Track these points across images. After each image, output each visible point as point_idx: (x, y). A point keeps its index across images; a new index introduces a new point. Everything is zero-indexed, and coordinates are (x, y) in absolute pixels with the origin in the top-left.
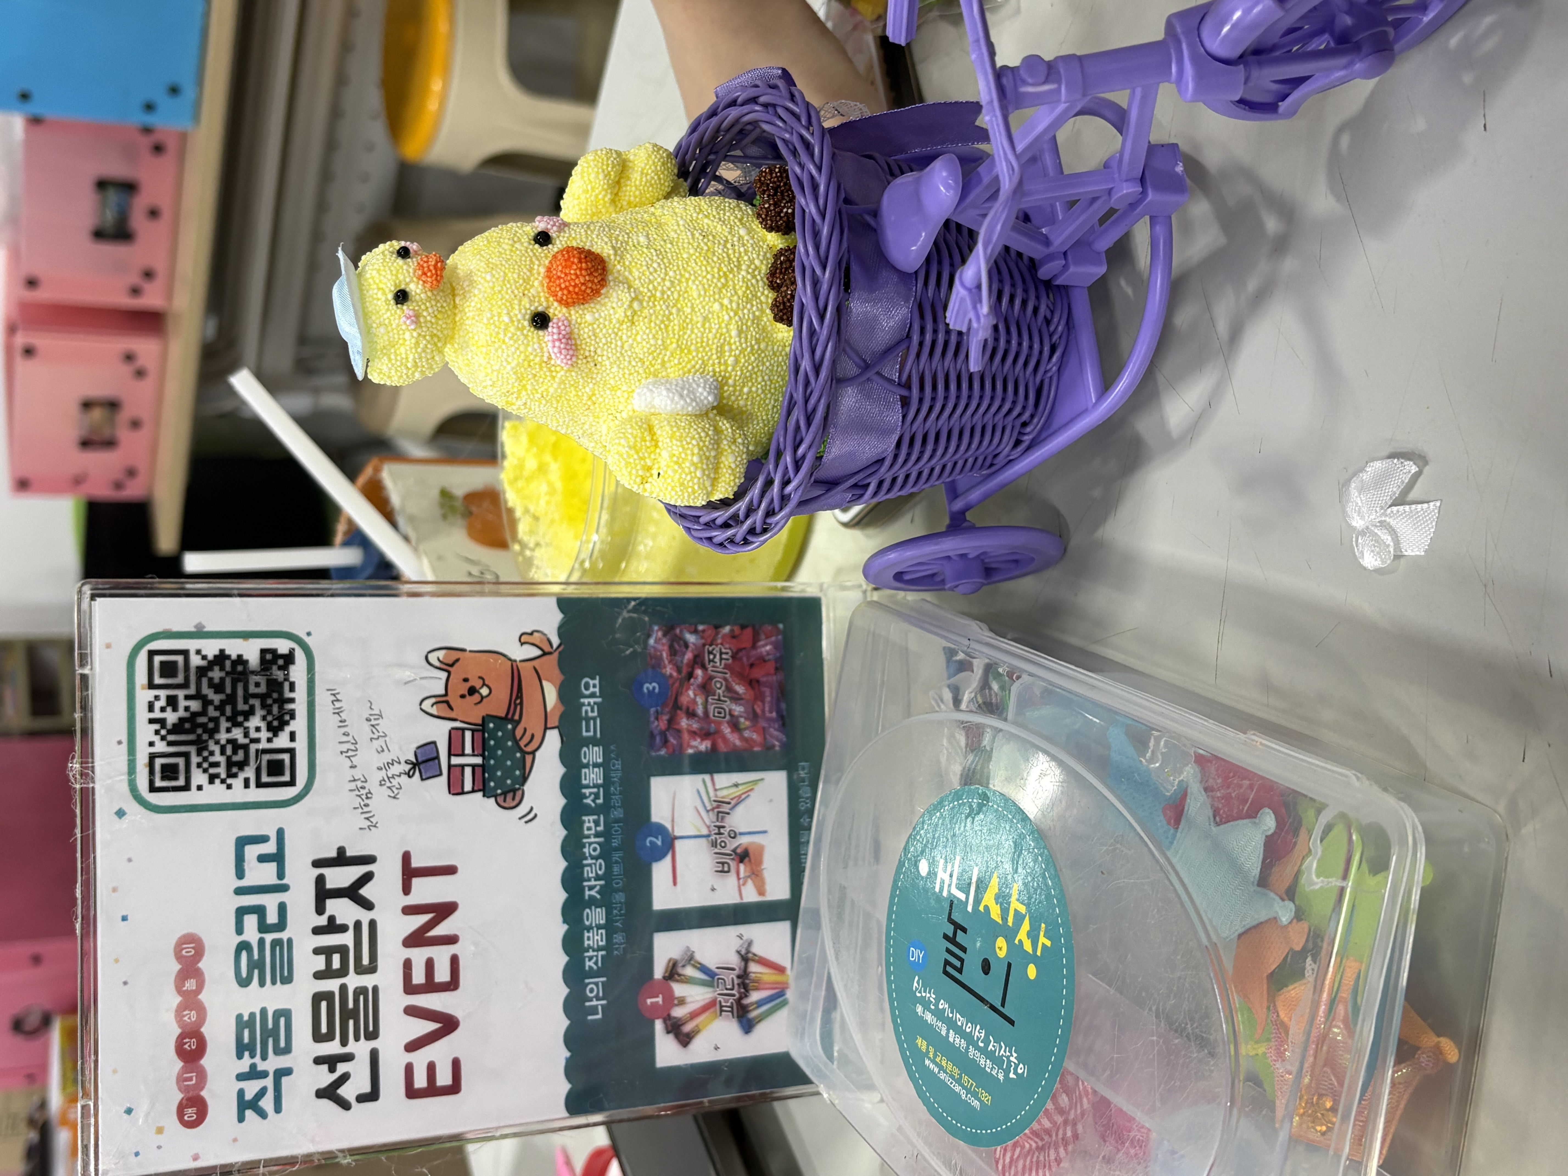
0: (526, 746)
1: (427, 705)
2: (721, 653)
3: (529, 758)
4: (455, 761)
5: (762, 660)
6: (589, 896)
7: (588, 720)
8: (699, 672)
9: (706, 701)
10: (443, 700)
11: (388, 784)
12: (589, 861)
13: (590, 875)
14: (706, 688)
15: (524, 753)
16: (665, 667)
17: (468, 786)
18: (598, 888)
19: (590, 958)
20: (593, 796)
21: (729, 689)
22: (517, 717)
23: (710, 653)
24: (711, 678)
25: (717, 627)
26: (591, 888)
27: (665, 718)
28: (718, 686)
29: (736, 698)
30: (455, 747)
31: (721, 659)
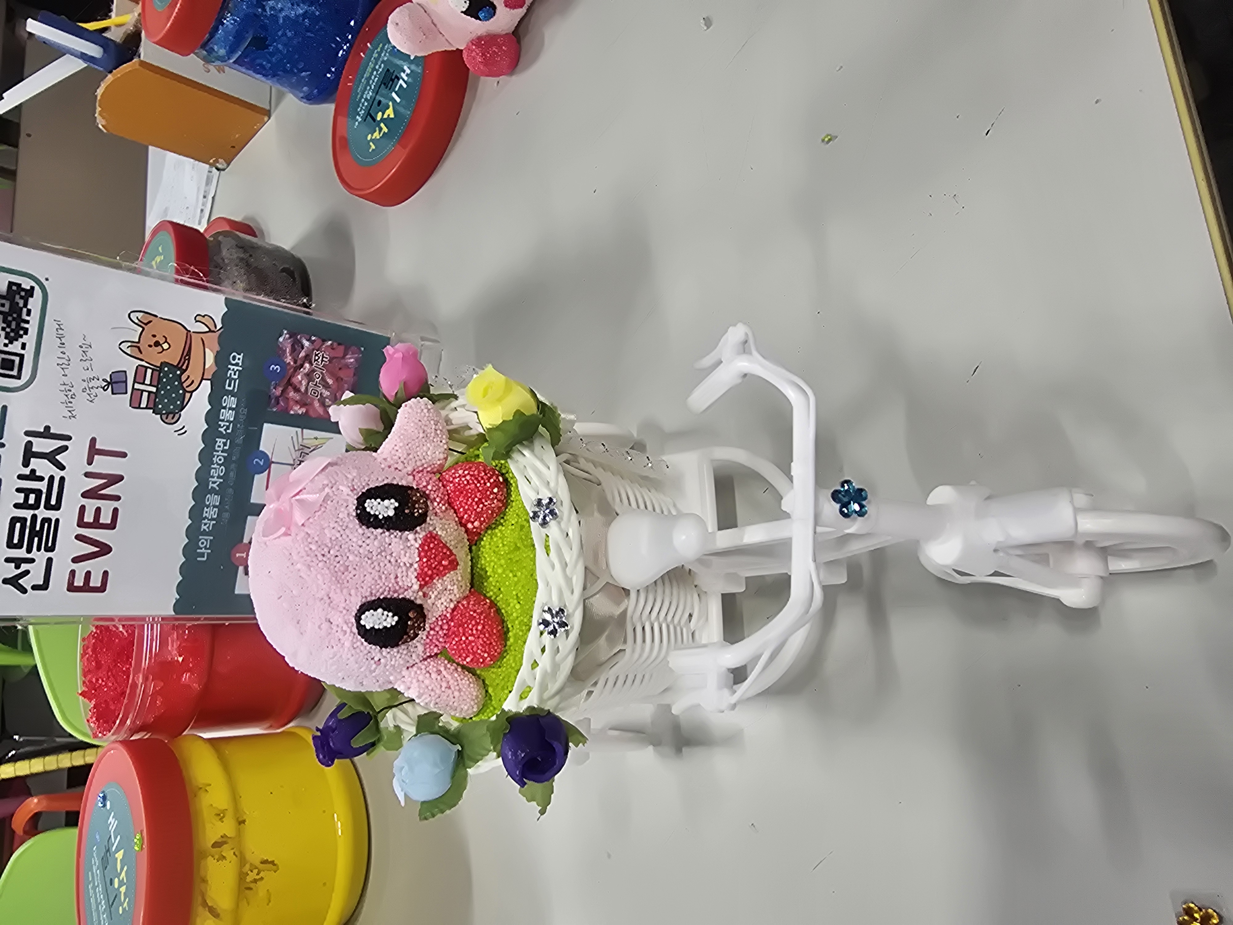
0: (187, 387)
1: (124, 346)
2: (323, 357)
3: (188, 395)
4: (137, 386)
5: (347, 366)
6: (212, 487)
7: (231, 379)
8: (307, 365)
9: (308, 383)
10: (135, 345)
11: (88, 391)
12: (215, 466)
13: (214, 475)
14: (309, 376)
15: (185, 391)
16: (286, 357)
17: (143, 405)
18: (218, 483)
19: (205, 524)
20: (225, 427)
21: (323, 379)
22: (184, 367)
23: (316, 355)
24: (314, 371)
25: (324, 341)
26: (214, 483)
27: (280, 389)
28: (317, 376)
29: (326, 386)
30: (139, 377)
31: (322, 361)
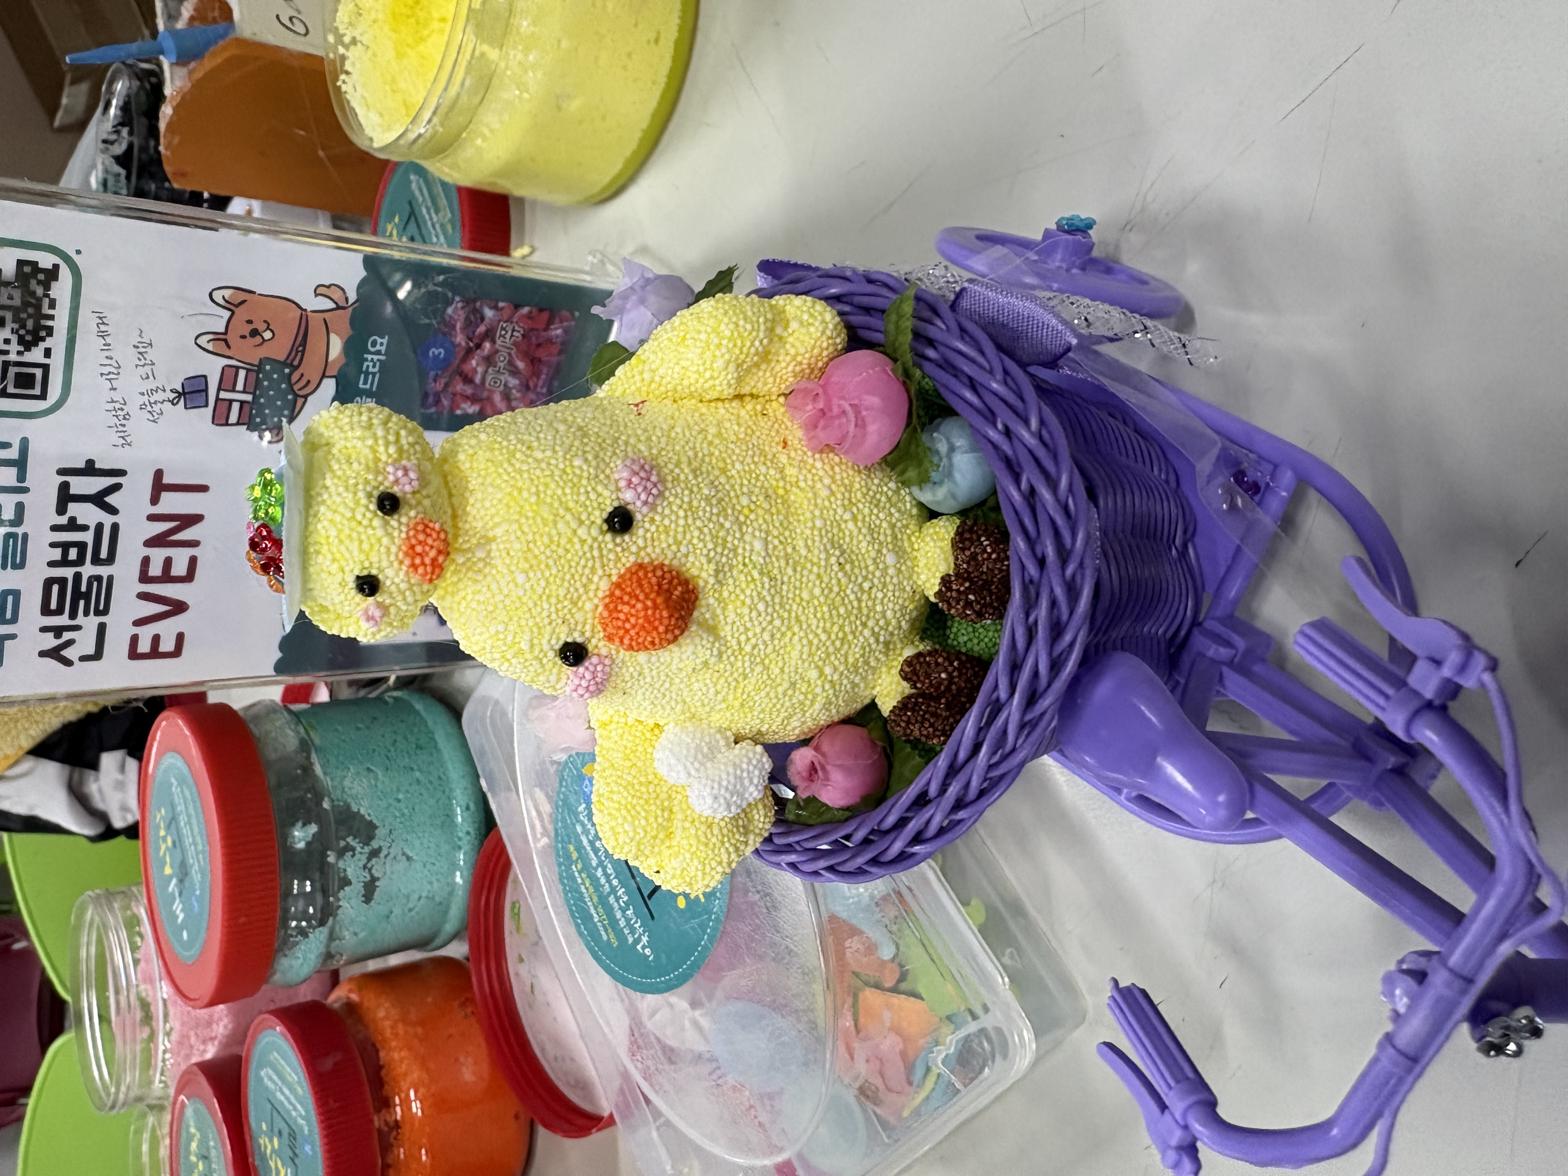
1: (203, 341)
2: (513, 330)
3: (300, 401)
4: (223, 395)
5: (550, 341)
7: (367, 373)
8: (487, 345)
9: (486, 372)
10: (221, 337)
11: (149, 408)
14: (489, 361)
15: (296, 396)
16: (455, 336)
21: (511, 363)
22: (296, 363)
23: (503, 329)
24: (497, 351)
25: (517, 307)
27: (443, 381)
28: (502, 359)
29: (515, 372)
30: (227, 380)
31: (512, 336)
